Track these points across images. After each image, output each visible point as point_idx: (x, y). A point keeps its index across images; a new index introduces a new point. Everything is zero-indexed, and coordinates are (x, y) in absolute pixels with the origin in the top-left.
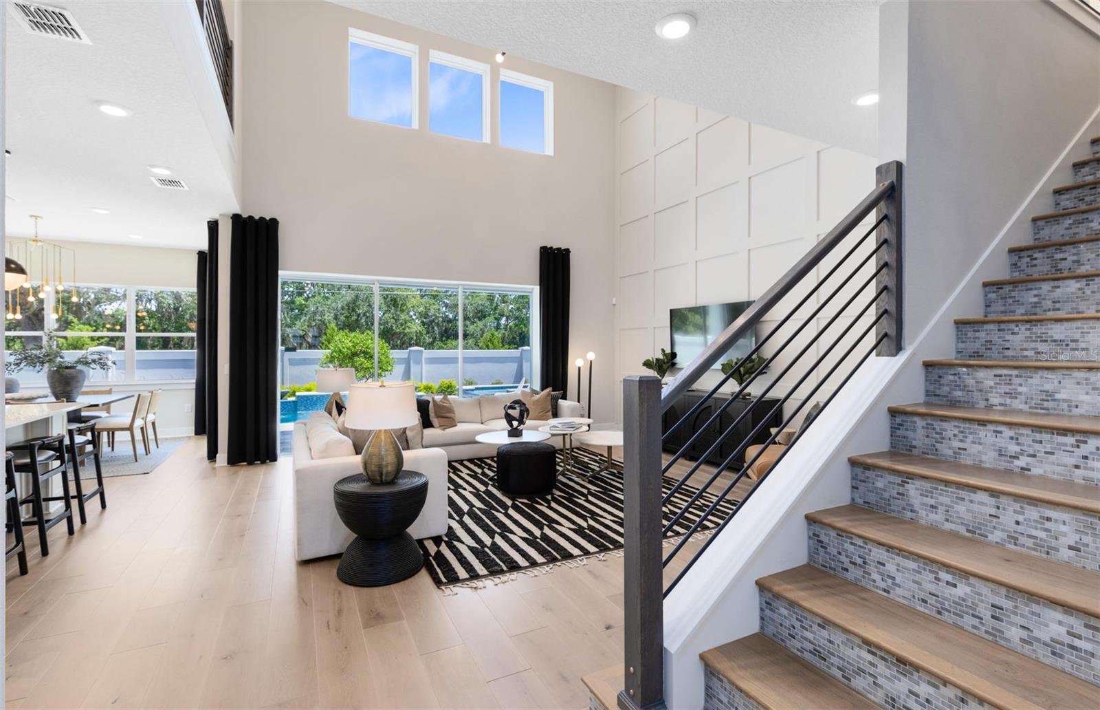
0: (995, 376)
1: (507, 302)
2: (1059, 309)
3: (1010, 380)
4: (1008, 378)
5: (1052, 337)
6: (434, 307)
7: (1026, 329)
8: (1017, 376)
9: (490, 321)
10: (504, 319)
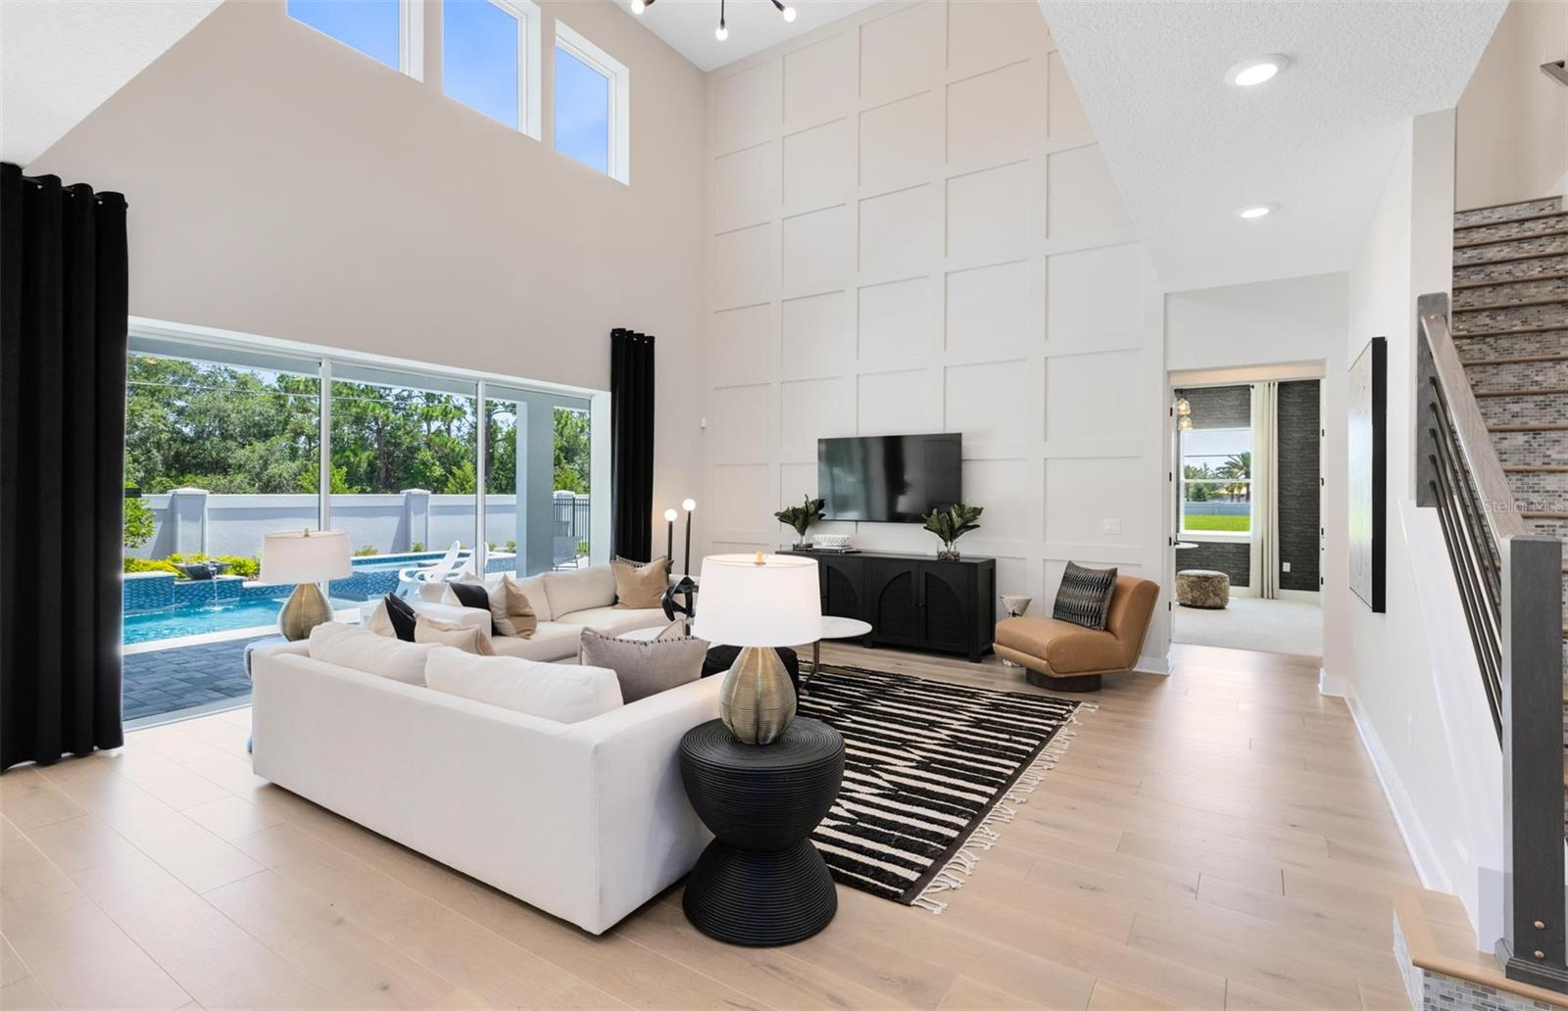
0: (1537, 526)
1: (310, 411)
2: (1505, 460)
3: (1554, 531)
4: (1551, 529)
5: (1544, 487)
6: (151, 412)
7: (1517, 480)
8: (1561, 527)
9: (281, 442)
10: (303, 438)
